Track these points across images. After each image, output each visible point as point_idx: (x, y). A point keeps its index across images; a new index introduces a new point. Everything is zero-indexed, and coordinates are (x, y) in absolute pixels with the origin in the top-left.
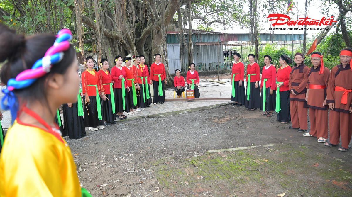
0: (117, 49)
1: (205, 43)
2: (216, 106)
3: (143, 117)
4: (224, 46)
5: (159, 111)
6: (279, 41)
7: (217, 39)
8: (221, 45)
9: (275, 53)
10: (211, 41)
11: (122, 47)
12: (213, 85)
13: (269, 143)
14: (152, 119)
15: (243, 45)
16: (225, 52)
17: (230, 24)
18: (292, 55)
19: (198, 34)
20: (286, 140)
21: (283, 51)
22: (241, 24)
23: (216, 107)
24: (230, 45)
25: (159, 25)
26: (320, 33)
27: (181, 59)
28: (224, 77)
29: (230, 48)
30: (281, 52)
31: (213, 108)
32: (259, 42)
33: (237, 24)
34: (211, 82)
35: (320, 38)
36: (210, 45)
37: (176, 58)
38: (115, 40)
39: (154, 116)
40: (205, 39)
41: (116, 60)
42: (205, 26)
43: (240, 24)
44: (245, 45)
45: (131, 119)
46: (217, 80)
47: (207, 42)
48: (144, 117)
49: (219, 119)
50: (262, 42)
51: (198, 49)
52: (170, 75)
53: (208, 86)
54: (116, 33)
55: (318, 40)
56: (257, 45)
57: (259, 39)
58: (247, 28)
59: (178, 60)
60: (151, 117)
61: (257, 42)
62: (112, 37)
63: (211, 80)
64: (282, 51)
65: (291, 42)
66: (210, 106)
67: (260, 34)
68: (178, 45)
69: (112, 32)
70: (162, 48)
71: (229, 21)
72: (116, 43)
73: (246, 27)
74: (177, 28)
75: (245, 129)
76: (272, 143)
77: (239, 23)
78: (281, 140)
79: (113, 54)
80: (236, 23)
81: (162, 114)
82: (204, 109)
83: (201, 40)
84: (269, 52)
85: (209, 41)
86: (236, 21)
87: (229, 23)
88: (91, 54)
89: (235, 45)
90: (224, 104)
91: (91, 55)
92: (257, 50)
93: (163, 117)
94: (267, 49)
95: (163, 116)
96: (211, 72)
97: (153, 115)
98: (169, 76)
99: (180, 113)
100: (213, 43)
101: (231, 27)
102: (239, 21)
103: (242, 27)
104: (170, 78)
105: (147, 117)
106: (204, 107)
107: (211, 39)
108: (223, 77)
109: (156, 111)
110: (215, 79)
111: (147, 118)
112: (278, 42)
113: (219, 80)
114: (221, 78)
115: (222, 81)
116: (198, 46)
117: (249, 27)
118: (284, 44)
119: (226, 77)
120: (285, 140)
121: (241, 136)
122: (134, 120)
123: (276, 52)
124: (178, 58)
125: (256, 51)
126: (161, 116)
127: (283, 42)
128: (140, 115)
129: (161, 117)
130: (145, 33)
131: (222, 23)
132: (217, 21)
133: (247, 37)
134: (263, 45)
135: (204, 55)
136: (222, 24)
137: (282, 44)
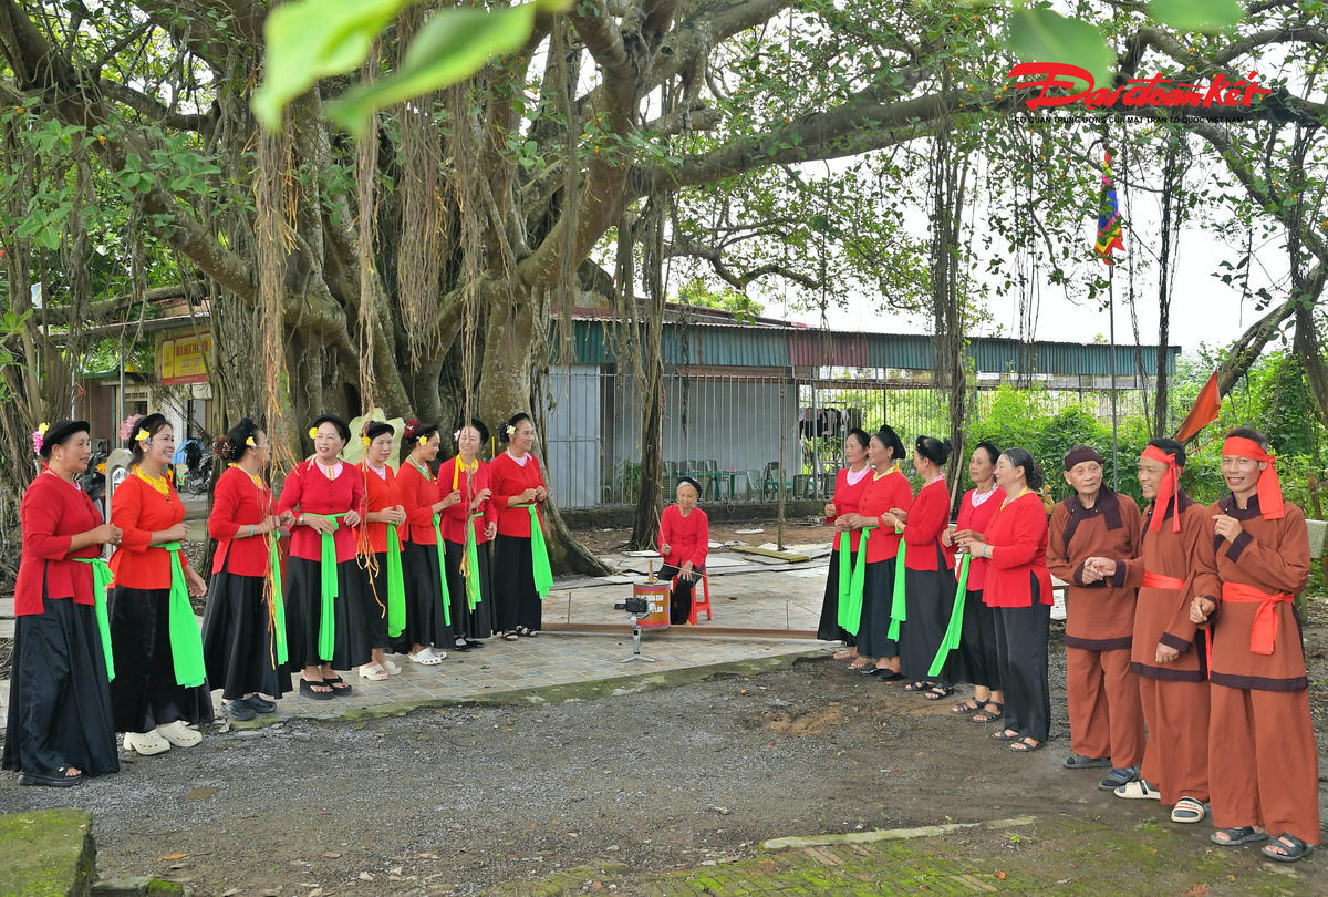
0: (317, 379)
1: (719, 368)
2: (777, 662)
3: (447, 705)
4: (805, 391)
5: (517, 677)
6: (1055, 374)
7: (773, 354)
8: (791, 381)
9: (1037, 428)
10: (749, 361)
11: (337, 373)
12: (757, 567)
13: (1014, 815)
14: (491, 714)
15: (895, 384)
16: (813, 416)
17: (838, 287)
18: (1112, 441)
19: (688, 326)
20: (1081, 801)
21: (1073, 424)
22: (888, 286)
23: (778, 669)
24: (836, 384)
25: (524, 282)
26: (1228, 350)
27: (602, 441)
28: (805, 532)
29: (831, 398)
30: (1064, 427)
31: (764, 674)
32: (967, 377)
33: (867, 287)
34: (746, 553)
35: (1230, 373)
36: (743, 381)
37: (581, 434)
38: (311, 338)
39: (500, 700)
40: (723, 353)
41: (313, 433)
42: (717, 287)
43: (882, 287)
44: (902, 387)
45: (392, 710)
46: (773, 548)
47: (730, 368)
48: (456, 705)
49: (794, 718)
50: (981, 376)
51: (685, 396)
52: (557, 514)
53: (733, 574)
54: (320, 304)
55: (1223, 379)
56: (959, 388)
57: (966, 361)
58: (913, 308)
59: (591, 446)
60: (485, 705)
61: (958, 375)
62: (299, 323)
63: (743, 546)
64: (1069, 422)
65: (1107, 382)
66: (750, 661)
67: (974, 340)
68: (591, 371)
69: (300, 301)
70: (526, 387)
71: (833, 273)
72: (313, 353)
73: (910, 305)
74: (587, 290)
75: (911, 759)
76: (1029, 814)
77: (876, 284)
78: (1061, 803)
79: (295, 404)
80: (861, 280)
81: (533, 691)
82: (722, 673)
83: (700, 353)
84: (1011, 425)
85: (739, 364)
86: (862, 274)
87: (835, 281)
88: (147, 390)
89: (856, 384)
90: (812, 655)
91: (142, 395)
92: (958, 413)
93: (539, 706)
94: (1001, 411)
95: (540, 699)
96: (742, 507)
97: (494, 696)
98: (553, 521)
99: (619, 691)
100: (755, 372)
101: (841, 299)
102: (877, 273)
103: (891, 302)
104: (558, 531)
105: (466, 705)
106: (724, 665)
107: (744, 354)
108: (800, 532)
109: (506, 677)
110: (764, 541)
111: (467, 710)
112: (1050, 377)
113: (781, 549)
114: (793, 540)
115: (794, 550)
116: (686, 382)
117: (920, 302)
118: (1079, 390)
119: (815, 533)
120: (1078, 804)
121: (896, 789)
122: (409, 714)
123: (1040, 425)
124: (591, 434)
125: (954, 419)
126: (533, 699)
127: (1074, 382)
128: (434, 697)
129: (533, 705)
130: (453, 313)
131: (797, 278)
132: (775, 269)
133: (912, 352)
134: (986, 389)
135: (710, 425)
136: (799, 286)
137: (1070, 390)
